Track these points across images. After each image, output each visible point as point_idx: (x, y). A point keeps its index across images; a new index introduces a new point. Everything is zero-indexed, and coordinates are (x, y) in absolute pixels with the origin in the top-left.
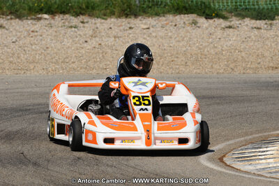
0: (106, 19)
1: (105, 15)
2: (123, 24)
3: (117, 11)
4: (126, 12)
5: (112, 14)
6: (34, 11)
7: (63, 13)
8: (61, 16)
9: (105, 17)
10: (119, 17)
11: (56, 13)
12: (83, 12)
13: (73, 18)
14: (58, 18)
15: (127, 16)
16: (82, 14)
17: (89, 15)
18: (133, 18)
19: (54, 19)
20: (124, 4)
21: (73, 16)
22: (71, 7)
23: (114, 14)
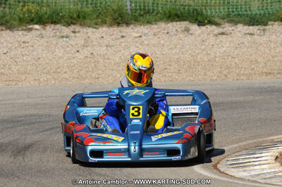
0: (98, 28)
1: (96, 24)
2: (115, 32)
3: (108, 20)
4: (118, 21)
5: (104, 23)
7: (55, 23)
8: (53, 26)
9: (97, 26)
10: (111, 26)
11: (47, 23)
12: (74, 22)
13: (64, 28)
14: (50, 29)
15: (119, 24)
16: (74, 24)
17: (81, 25)
18: (125, 26)
19: (45, 29)
20: (115, 13)
21: (64, 26)
22: (62, 17)
23: (106, 23)
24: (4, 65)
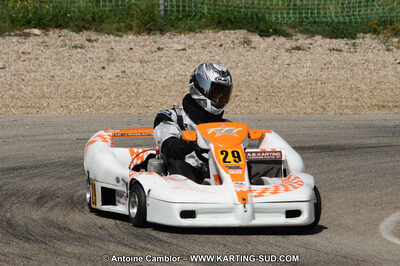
0: (121, 36)
1: (118, 30)
2: (147, 43)
3: (135, 24)
4: (149, 26)
5: (129, 29)
7: (59, 26)
8: (57, 31)
9: (120, 33)
10: (139, 33)
11: (49, 26)
12: (87, 25)
13: (74, 34)
14: (53, 34)
15: (149, 32)
16: (86, 29)
17: (96, 30)
18: (158, 35)
19: (47, 35)
20: (144, 15)
21: (73, 31)
22: (71, 18)
23: (131, 29)
24: (11, 85)
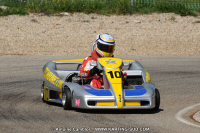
0: (110, 16)
1: (109, 13)
2: (122, 19)
3: (117, 10)
4: (124, 11)
5: (114, 12)
6: (59, 10)
7: (79, 11)
8: (78, 13)
9: (109, 15)
10: (119, 14)
11: (74, 11)
12: (93, 11)
13: (86, 15)
14: (76, 15)
15: (124, 14)
16: (93, 12)
17: (97, 13)
18: (129, 15)
19: (72, 15)
20: (122, 5)
21: (86, 13)
22: (85, 7)
23: (115, 12)
